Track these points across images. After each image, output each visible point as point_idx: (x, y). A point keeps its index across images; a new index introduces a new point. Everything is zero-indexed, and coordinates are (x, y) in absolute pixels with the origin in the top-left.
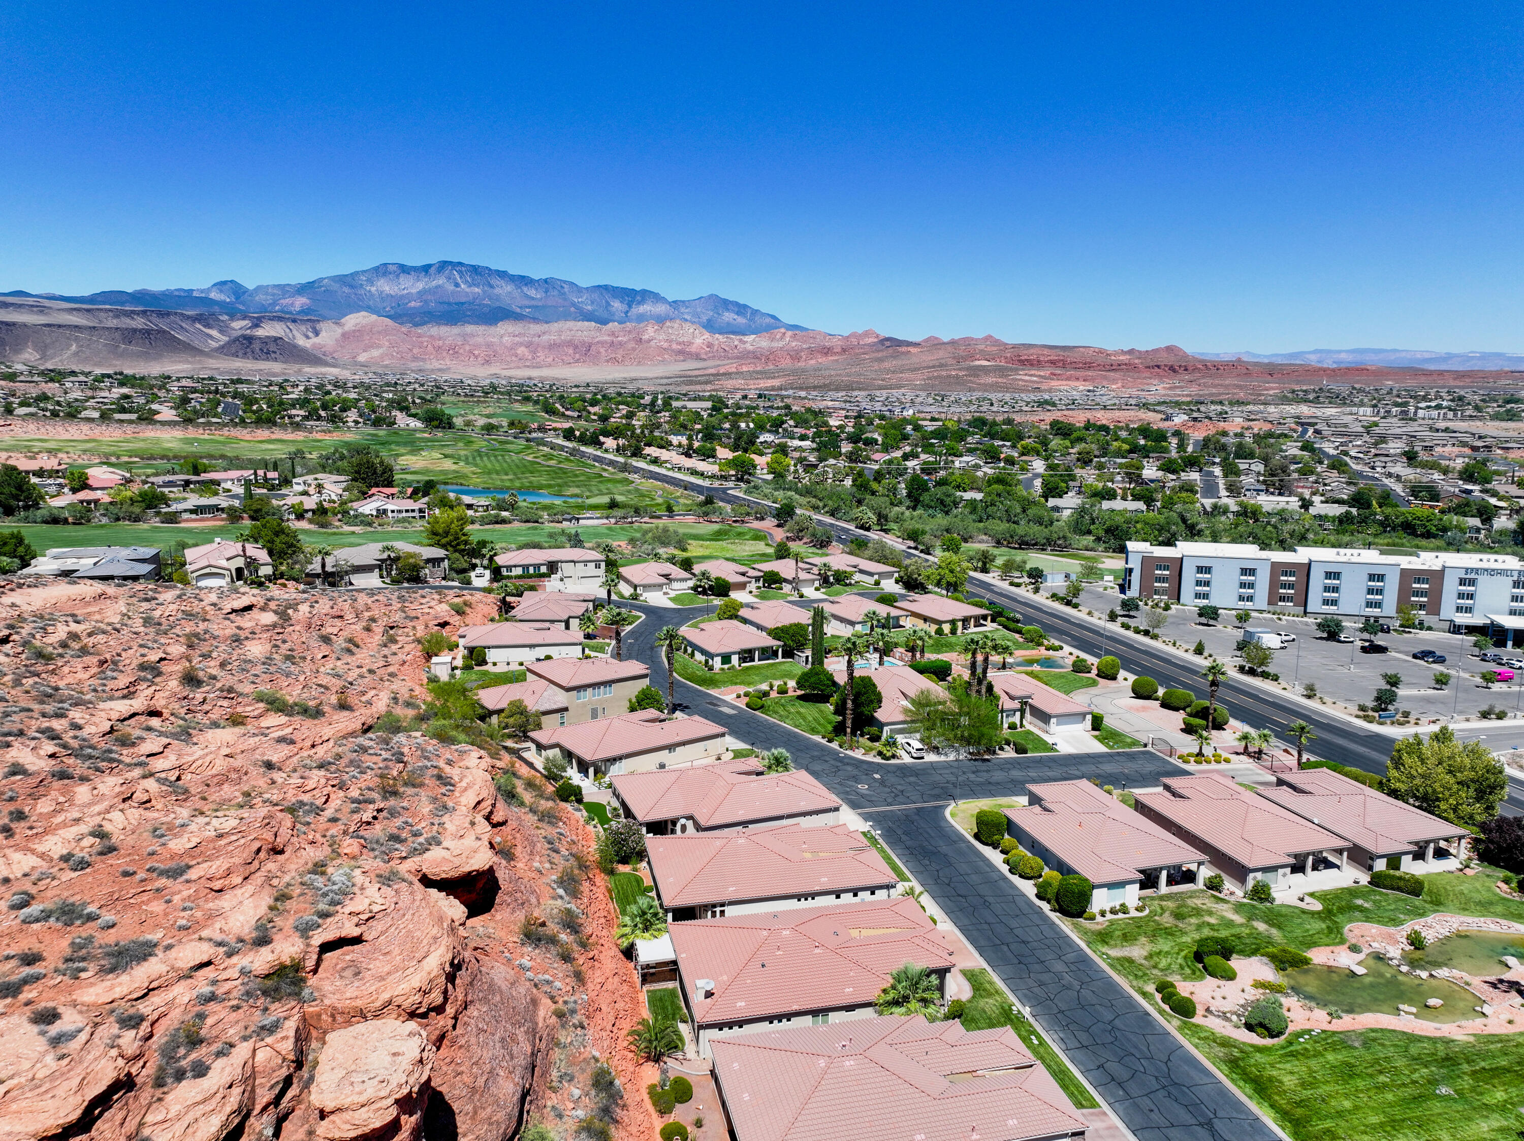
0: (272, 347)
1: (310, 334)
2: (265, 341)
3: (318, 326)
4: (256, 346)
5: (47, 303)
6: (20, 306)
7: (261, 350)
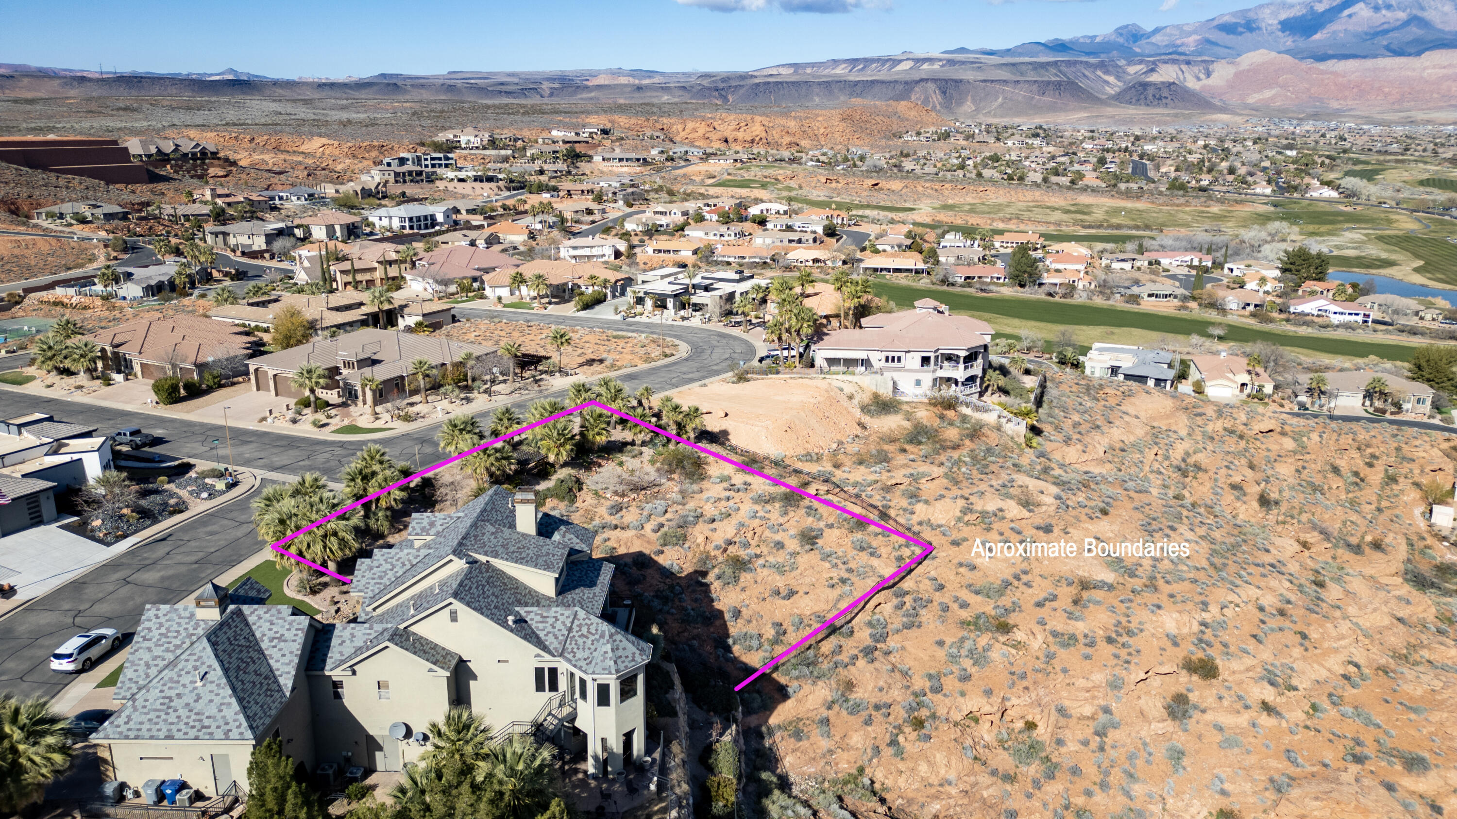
0: (1165, 93)
1: (1202, 76)
2: (1158, 87)
3: (1211, 67)
4: (1151, 91)
5: (984, 58)
6: (963, 63)
7: (1154, 96)
